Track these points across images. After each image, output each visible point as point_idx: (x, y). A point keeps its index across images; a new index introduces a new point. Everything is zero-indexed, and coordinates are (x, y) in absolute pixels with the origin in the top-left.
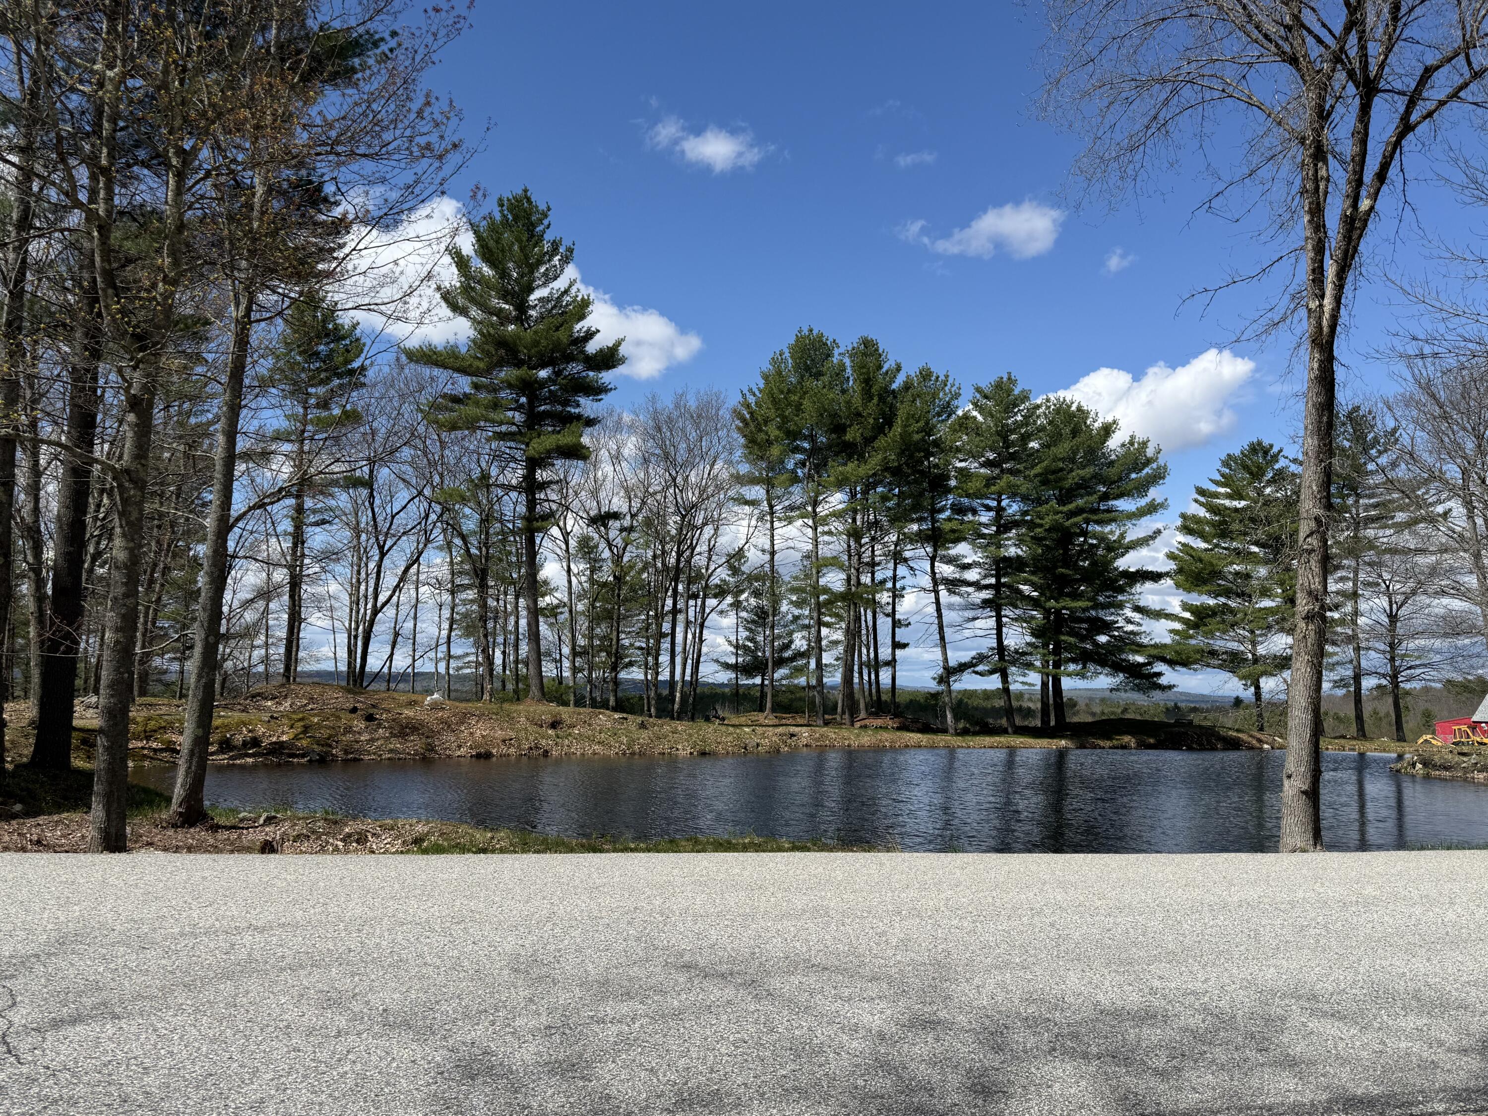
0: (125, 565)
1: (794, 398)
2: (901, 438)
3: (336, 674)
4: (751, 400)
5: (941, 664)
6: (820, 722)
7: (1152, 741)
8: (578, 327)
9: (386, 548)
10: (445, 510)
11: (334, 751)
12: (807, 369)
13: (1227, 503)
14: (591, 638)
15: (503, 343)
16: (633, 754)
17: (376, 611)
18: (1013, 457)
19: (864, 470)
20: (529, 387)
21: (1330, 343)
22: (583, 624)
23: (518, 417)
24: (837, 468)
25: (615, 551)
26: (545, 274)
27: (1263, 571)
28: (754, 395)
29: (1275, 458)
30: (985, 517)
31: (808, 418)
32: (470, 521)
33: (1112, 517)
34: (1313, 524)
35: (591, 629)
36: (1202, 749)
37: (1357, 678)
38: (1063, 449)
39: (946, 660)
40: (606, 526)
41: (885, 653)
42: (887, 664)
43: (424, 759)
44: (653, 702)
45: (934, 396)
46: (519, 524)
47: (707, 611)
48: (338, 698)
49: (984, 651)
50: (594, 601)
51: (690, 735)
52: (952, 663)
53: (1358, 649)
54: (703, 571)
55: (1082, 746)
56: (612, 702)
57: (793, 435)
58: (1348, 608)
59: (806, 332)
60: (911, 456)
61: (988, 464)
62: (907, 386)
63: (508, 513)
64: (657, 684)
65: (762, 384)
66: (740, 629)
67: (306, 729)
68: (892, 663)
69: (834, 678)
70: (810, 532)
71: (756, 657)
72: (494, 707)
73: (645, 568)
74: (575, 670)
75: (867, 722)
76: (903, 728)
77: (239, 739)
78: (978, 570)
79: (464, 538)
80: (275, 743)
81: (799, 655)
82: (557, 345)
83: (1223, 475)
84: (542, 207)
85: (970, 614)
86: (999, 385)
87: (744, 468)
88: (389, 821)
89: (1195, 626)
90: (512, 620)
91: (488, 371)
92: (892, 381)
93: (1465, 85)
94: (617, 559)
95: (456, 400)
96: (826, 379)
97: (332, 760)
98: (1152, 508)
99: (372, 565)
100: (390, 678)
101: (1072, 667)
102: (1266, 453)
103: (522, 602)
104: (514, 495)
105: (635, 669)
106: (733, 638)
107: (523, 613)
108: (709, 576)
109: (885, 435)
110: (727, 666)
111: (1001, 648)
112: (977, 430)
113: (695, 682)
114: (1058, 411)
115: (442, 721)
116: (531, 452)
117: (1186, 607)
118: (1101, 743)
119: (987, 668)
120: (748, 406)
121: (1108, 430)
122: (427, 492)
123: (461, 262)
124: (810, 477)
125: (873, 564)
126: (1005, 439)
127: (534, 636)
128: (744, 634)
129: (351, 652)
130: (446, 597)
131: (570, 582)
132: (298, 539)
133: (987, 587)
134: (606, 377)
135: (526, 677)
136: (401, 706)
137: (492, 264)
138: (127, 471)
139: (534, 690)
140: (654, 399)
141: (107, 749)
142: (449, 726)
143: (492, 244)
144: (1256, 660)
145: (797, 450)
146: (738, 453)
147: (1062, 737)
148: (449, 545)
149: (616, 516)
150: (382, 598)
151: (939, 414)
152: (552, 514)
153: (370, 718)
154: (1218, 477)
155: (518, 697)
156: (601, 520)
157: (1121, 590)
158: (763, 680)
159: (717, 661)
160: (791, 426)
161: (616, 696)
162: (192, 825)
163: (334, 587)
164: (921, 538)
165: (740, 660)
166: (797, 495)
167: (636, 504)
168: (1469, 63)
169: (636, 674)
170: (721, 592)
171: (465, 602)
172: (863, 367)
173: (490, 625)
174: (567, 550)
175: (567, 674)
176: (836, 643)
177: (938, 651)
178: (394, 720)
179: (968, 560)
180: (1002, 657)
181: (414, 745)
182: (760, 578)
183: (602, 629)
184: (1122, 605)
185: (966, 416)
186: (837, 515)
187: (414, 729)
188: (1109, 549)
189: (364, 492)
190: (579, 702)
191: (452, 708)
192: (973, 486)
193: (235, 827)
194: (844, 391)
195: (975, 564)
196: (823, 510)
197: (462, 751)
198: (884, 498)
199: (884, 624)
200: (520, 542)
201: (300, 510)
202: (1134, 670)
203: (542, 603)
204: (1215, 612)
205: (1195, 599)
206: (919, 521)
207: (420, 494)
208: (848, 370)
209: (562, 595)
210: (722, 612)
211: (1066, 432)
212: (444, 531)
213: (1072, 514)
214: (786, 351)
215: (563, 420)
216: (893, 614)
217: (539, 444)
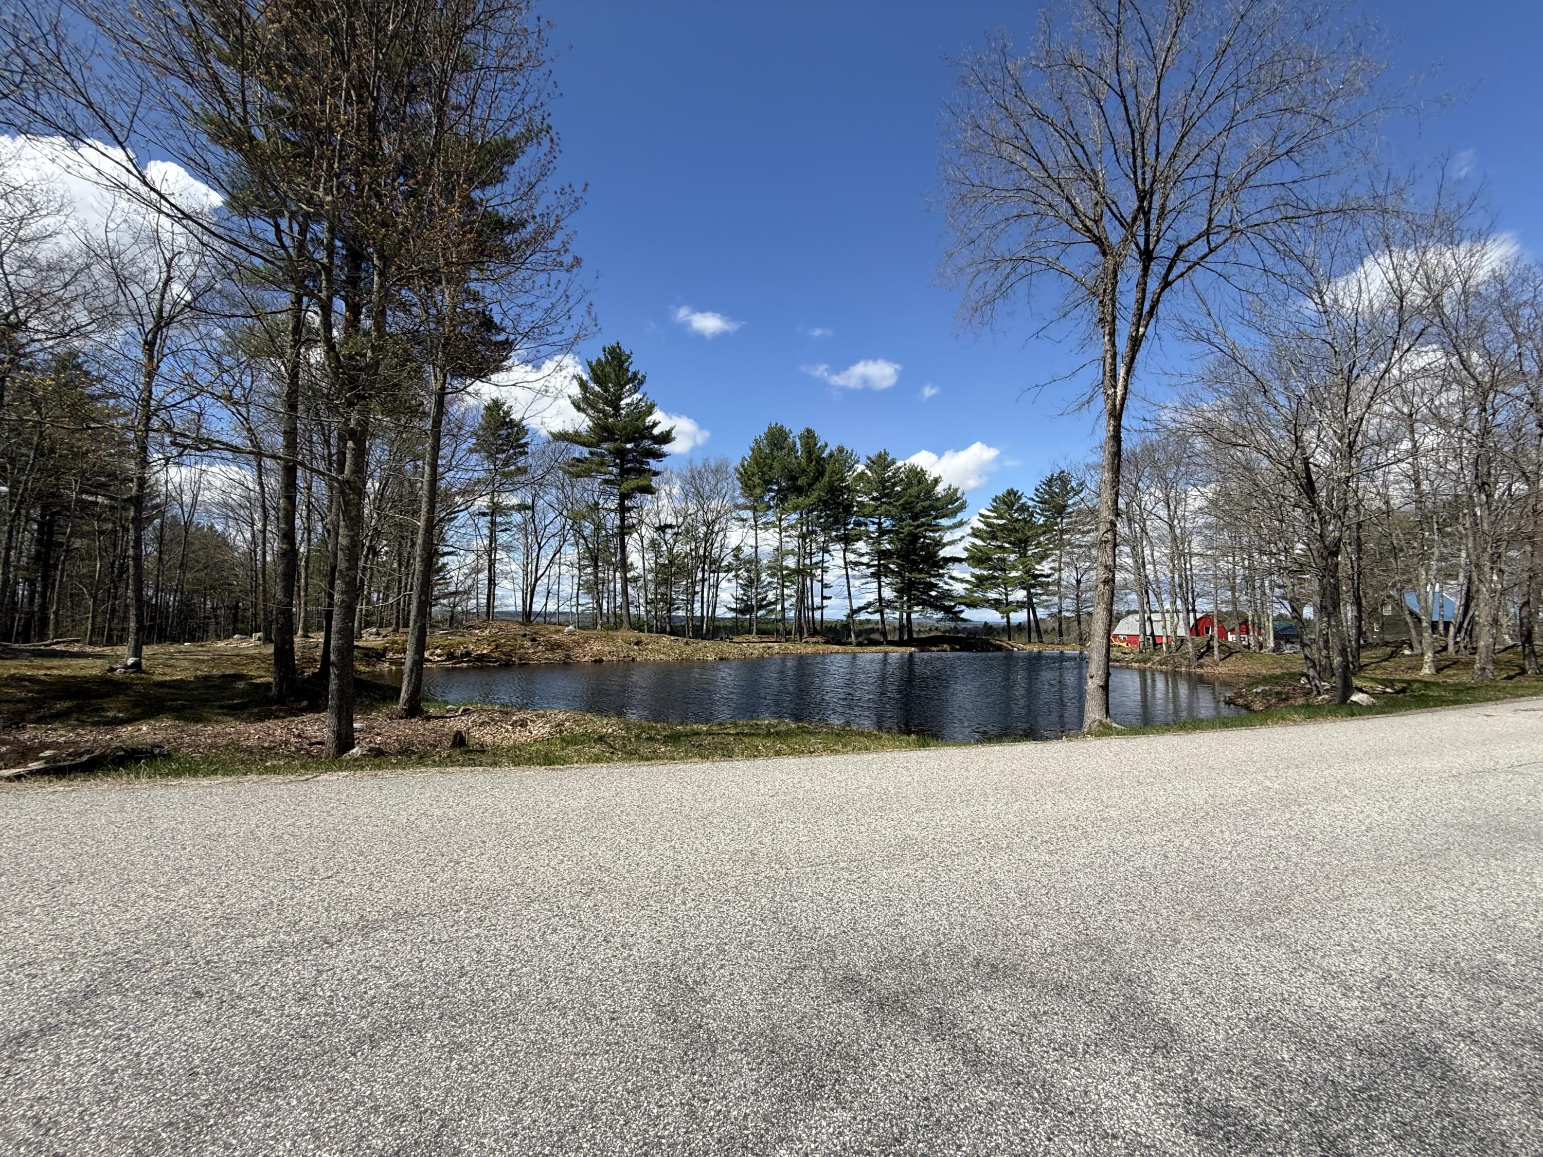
0: (348, 549)
1: (769, 461)
2: (828, 484)
3: (516, 613)
4: (745, 462)
5: (849, 607)
6: (783, 640)
7: (958, 647)
8: (649, 419)
9: (542, 545)
10: (575, 523)
11: (514, 659)
12: (775, 445)
13: (995, 521)
14: (656, 594)
15: (605, 428)
16: (683, 660)
17: (537, 580)
18: (887, 495)
19: (808, 501)
20: (620, 453)
22: (651, 587)
23: (615, 471)
24: (793, 500)
25: (669, 546)
26: (629, 390)
27: (1013, 557)
28: (746, 460)
29: (1020, 498)
30: (873, 528)
31: (776, 473)
32: (588, 529)
33: (938, 528)
34: (1108, 525)
35: (656, 589)
36: (983, 650)
37: (1060, 612)
38: (914, 491)
39: (851, 605)
40: (664, 532)
42: (819, 608)
43: (565, 663)
44: (691, 629)
45: (846, 461)
46: (616, 530)
47: (721, 579)
48: (516, 628)
49: (872, 601)
50: (658, 574)
51: (713, 648)
52: (855, 607)
53: (1060, 598)
54: (718, 557)
55: (922, 651)
56: (668, 628)
57: (768, 482)
58: (1056, 575)
59: (773, 425)
60: (833, 494)
61: (874, 499)
62: (831, 455)
63: (609, 525)
64: (693, 618)
65: (751, 453)
66: (739, 589)
67: (497, 646)
68: (821, 607)
69: (791, 614)
70: (777, 536)
71: (747, 604)
72: (604, 633)
73: (686, 557)
74: (648, 612)
75: (809, 639)
76: (827, 643)
77: (458, 653)
78: (868, 557)
79: (585, 539)
80: (479, 655)
81: (771, 603)
82: (637, 430)
83: (993, 507)
84: (628, 352)
85: (864, 581)
86: (880, 456)
87: (741, 501)
88: (541, 712)
89: (977, 586)
90: (612, 584)
91: (598, 445)
92: (823, 452)
93: (1206, 256)
94: (670, 551)
95: (579, 460)
96: (786, 451)
97: (513, 664)
98: (961, 524)
99: (534, 555)
100: (546, 615)
101: (916, 608)
102: (1015, 495)
103: (618, 575)
104: (613, 515)
105: (680, 610)
106: (734, 595)
107: (619, 581)
108: (722, 560)
109: (819, 482)
110: (731, 609)
111: (880, 599)
112: (869, 481)
113: (713, 618)
114: (910, 471)
115: (574, 641)
116: (623, 490)
117: (973, 575)
118: (932, 649)
119: (873, 609)
120: (743, 466)
121: (936, 481)
122: (565, 513)
123: (583, 385)
124: (777, 506)
125: (811, 554)
126: (884, 486)
127: (625, 593)
128: (741, 592)
129: (524, 602)
130: (576, 572)
131: (644, 563)
132: (492, 538)
133: (874, 566)
134: (666, 448)
135: (621, 615)
136: (551, 632)
137: (600, 385)
138: (348, 482)
139: (626, 623)
140: (691, 462)
141: (337, 676)
142: (579, 644)
143: (599, 373)
144: (1008, 604)
145: (770, 490)
146: (738, 492)
147: (910, 646)
148: (577, 544)
149: (671, 526)
150: (540, 573)
151: (848, 471)
152: (634, 526)
153: (534, 640)
154: (991, 508)
155: (617, 627)
156: (662, 529)
157: (942, 567)
158: (751, 617)
159: (726, 606)
160: (767, 477)
161: (670, 626)
162: (413, 716)
163: (514, 567)
164: (838, 539)
165: (739, 606)
166: (771, 517)
167: (680, 520)
168: (1208, 242)
169: (681, 613)
170: (728, 570)
171: (586, 574)
172: (806, 444)
173: (600, 587)
174: (643, 546)
175: (643, 613)
176: (791, 596)
177: (847, 601)
178: (547, 641)
179: (863, 551)
180: (881, 604)
181: (559, 655)
182: (750, 562)
183: (662, 590)
184: (942, 575)
185: (863, 473)
186: (792, 527)
187: (559, 646)
188: (937, 545)
189: (529, 513)
190: (650, 631)
191: (579, 634)
192: (867, 511)
193: (443, 717)
194: (796, 458)
195: (867, 553)
196: (784, 524)
197: (586, 659)
198: (819, 517)
199: (817, 586)
200: (616, 541)
201: (493, 523)
202: (948, 610)
203: (629, 576)
204: (987, 578)
205: (978, 572)
206: (838, 530)
207: (561, 513)
208: (798, 446)
209: (640, 571)
210: (729, 580)
211: (915, 482)
212: (574, 535)
213: (918, 526)
214: (763, 436)
215: (641, 472)
216: (822, 581)
217: (627, 486)
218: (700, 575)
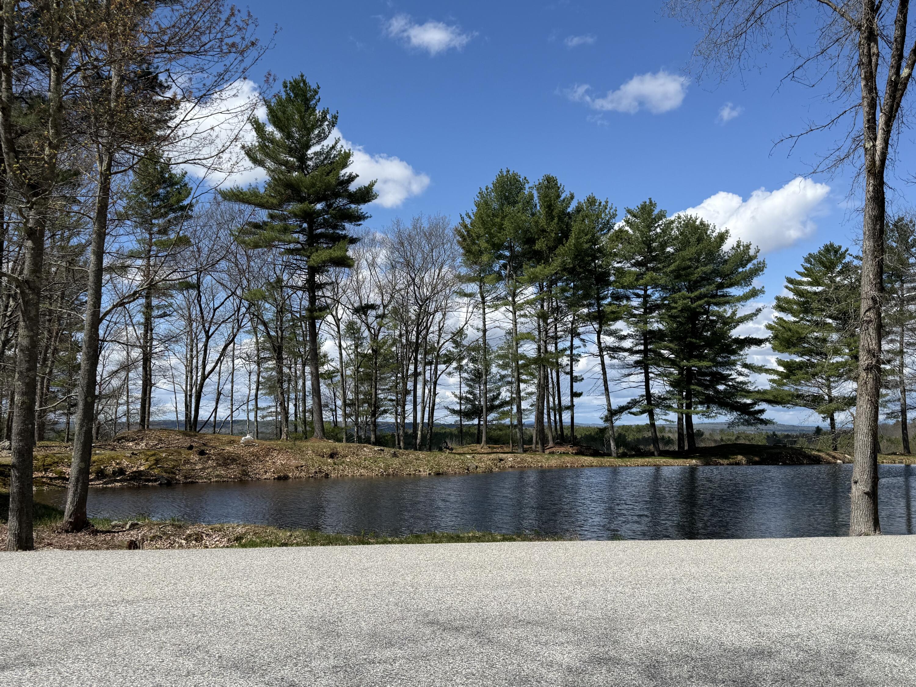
0: (27, 348)
1: (498, 220)
2: (575, 247)
3: (177, 423)
4: (468, 221)
5: (606, 407)
6: (520, 450)
7: (757, 459)
8: (343, 172)
9: (210, 333)
10: (252, 304)
11: (177, 477)
12: (507, 198)
13: (809, 288)
14: (357, 393)
15: (290, 185)
16: (388, 475)
17: (204, 378)
18: (654, 259)
19: (549, 270)
20: (309, 216)
21: (881, 172)
22: (351, 384)
23: (302, 238)
24: (528, 270)
25: (373, 331)
26: (318, 135)
27: (835, 337)
28: (470, 218)
29: (843, 256)
30: (635, 302)
31: (508, 235)
32: (269, 313)
33: (727, 300)
34: (870, 302)
35: (356, 387)
36: (792, 464)
37: (904, 412)
38: (691, 251)
39: (609, 404)
40: (365, 314)
41: (566, 400)
42: (568, 408)
43: (241, 481)
44: (402, 438)
45: (598, 216)
46: (304, 313)
47: (439, 373)
48: (179, 440)
49: (637, 398)
50: (358, 367)
51: (429, 461)
52: (614, 407)
53: (904, 391)
54: (436, 345)
55: (707, 464)
56: (373, 438)
57: (497, 247)
58: (897, 362)
59: (504, 172)
60: (582, 260)
61: (637, 264)
62: (579, 210)
63: (296, 307)
64: (404, 425)
65: (475, 209)
66: (463, 385)
67: (157, 461)
68: (571, 408)
69: (530, 419)
70: (510, 315)
71: (474, 405)
72: (289, 443)
73: (394, 344)
74: (346, 416)
75: (554, 449)
76: (578, 453)
77: (110, 470)
78: (632, 340)
79: (265, 324)
80: (136, 472)
81: (504, 403)
82: (328, 186)
83: (806, 269)
84: (314, 86)
85: (626, 371)
86: (643, 207)
87: (464, 271)
88: (218, 526)
89: (787, 376)
90: (300, 382)
91: (280, 205)
92: (568, 206)
94: (374, 337)
95: (257, 226)
96: (520, 205)
97: (176, 483)
98: (754, 294)
99: (201, 345)
100: (216, 425)
101: (699, 408)
102: (836, 252)
103: (308, 369)
104: (300, 293)
105: (388, 415)
106: (457, 393)
107: (309, 377)
108: (440, 348)
109: (563, 245)
110: (454, 412)
111: (648, 395)
112: (629, 240)
113: (431, 424)
114: (687, 225)
115: (252, 454)
116: (312, 263)
117: (780, 363)
118: (721, 461)
119: (638, 410)
120: (466, 226)
121: (722, 237)
122: (239, 292)
123: (259, 128)
124: (510, 276)
125: (556, 338)
126: (650, 247)
127: (316, 392)
128: (465, 389)
129: (188, 408)
130: (254, 366)
131: (341, 354)
132: (148, 326)
133: (638, 352)
134: (363, 208)
135: (312, 422)
136: (223, 444)
137: (280, 128)
138: (27, 282)
139: (318, 431)
140: (398, 223)
141: (18, 478)
142: (258, 458)
143: (280, 114)
144: (831, 400)
145: (500, 257)
146: (459, 260)
147: (692, 458)
148: (255, 330)
149: (373, 307)
150: (208, 368)
151: (602, 230)
152: (327, 307)
153: (202, 453)
154: (802, 270)
155: (306, 436)
156: (362, 309)
157: (734, 352)
158: (479, 421)
159: (447, 408)
160: (496, 240)
161: (375, 434)
162: (79, 531)
163: (174, 361)
164: (590, 318)
165: (463, 407)
166: (502, 289)
167: (387, 298)
169: (389, 419)
170: (448, 360)
171: (267, 370)
172: (546, 197)
173: (285, 386)
174: (339, 332)
175: (340, 419)
176: (531, 394)
177: (604, 399)
178: (219, 454)
179: (624, 333)
180: (649, 403)
181: (234, 471)
182: (476, 349)
183: (365, 387)
184: (734, 363)
185: (621, 230)
186: (530, 303)
187: (234, 460)
188: (725, 323)
189: (194, 293)
190: (349, 439)
191: (260, 445)
192: (627, 280)
193: (109, 532)
194: (533, 215)
195: (629, 336)
196: (520, 300)
197: (268, 475)
198: (563, 290)
199: (565, 380)
200: (305, 325)
201: (149, 306)
202: (744, 409)
203: (322, 370)
204: (801, 366)
205: (787, 357)
206: (589, 306)
207: (234, 293)
208: (536, 199)
209: (336, 364)
210: (450, 374)
211: (693, 240)
212: (251, 320)
213: (699, 298)
214: (491, 186)
215: (336, 239)
216: (571, 373)
217: (317, 258)
218: (412, 367)
